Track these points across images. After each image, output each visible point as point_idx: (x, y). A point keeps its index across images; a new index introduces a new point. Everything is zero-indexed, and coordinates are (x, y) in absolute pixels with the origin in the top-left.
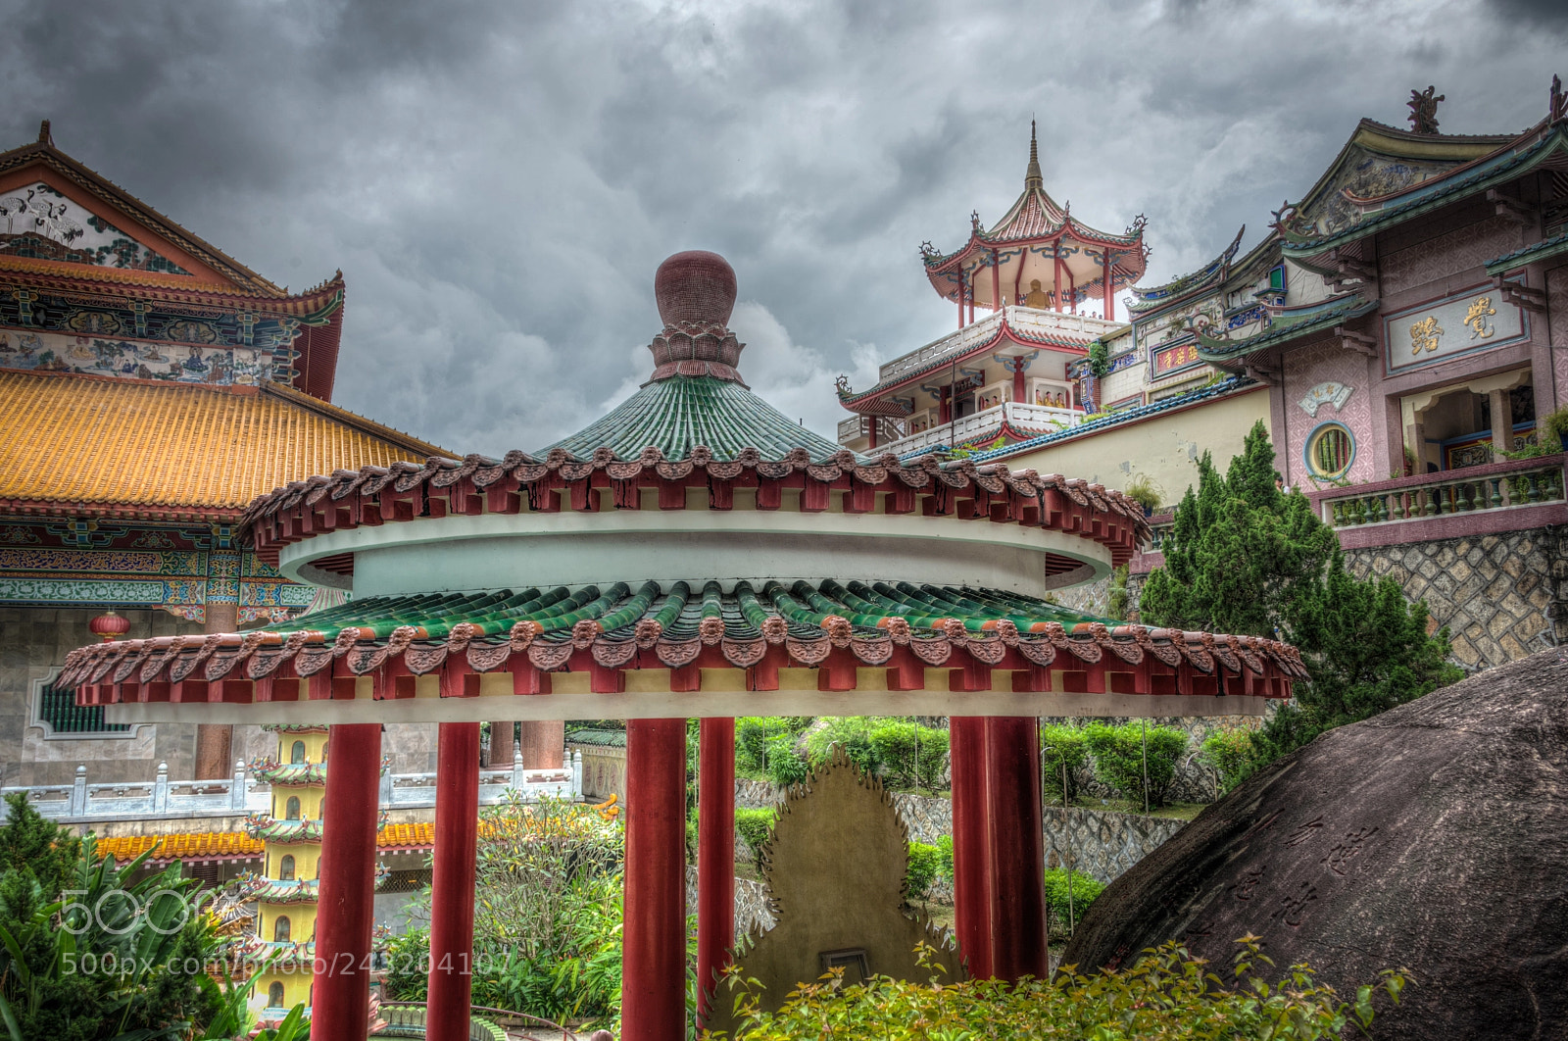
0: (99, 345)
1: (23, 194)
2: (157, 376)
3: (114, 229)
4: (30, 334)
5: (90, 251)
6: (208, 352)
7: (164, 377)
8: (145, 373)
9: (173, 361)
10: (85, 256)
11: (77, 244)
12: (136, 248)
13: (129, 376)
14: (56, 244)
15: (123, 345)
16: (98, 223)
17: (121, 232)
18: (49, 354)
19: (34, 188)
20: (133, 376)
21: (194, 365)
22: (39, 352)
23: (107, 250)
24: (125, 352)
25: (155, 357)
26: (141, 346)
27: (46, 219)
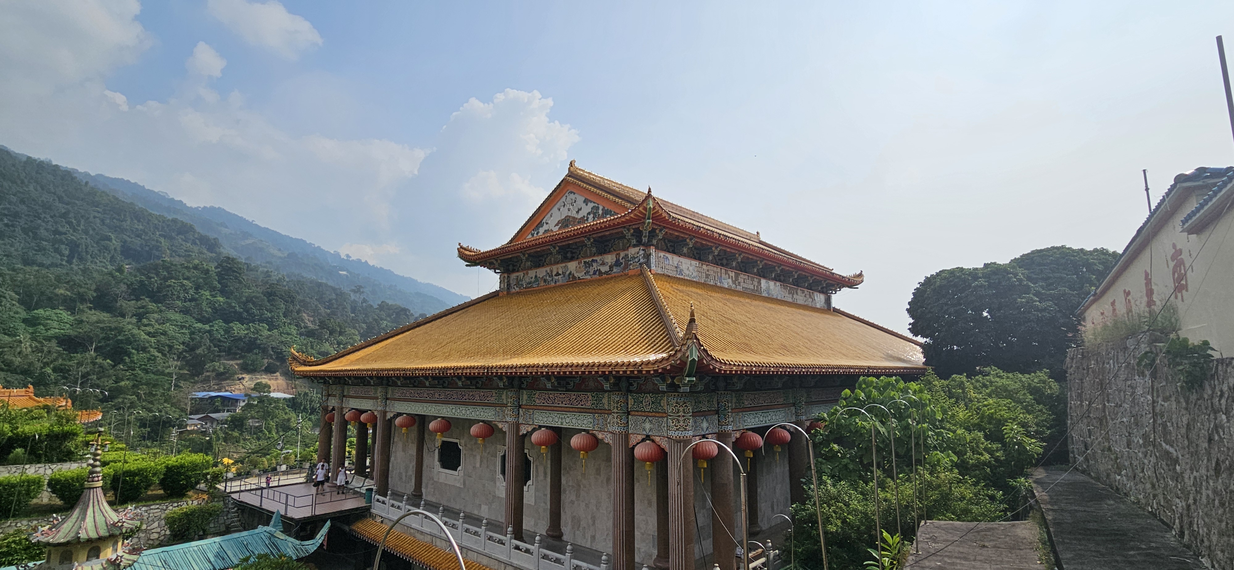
0: (585, 262)
1: (564, 199)
2: (604, 273)
3: (591, 202)
4: (564, 265)
5: (584, 217)
6: (622, 254)
7: (606, 273)
8: (601, 273)
9: (610, 264)
10: (583, 220)
11: (579, 216)
12: (598, 208)
13: (594, 276)
14: (574, 218)
15: (593, 261)
16: (586, 202)
17: (594, 203)
18: (570, 273)
19: (567, 194)
20: (597, 277)
21: (617, 263)
22: (568, 273)
23: (589, 214)
24: (594, 264)
25: (603, 264)
26: (598, 258)
27: (571, 207)
